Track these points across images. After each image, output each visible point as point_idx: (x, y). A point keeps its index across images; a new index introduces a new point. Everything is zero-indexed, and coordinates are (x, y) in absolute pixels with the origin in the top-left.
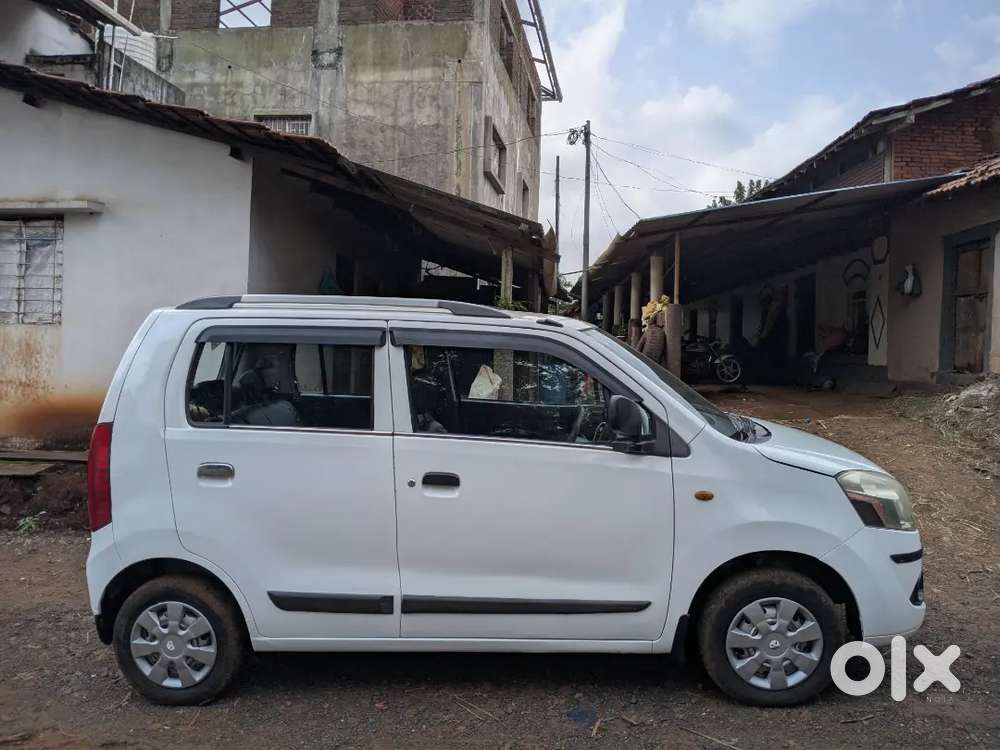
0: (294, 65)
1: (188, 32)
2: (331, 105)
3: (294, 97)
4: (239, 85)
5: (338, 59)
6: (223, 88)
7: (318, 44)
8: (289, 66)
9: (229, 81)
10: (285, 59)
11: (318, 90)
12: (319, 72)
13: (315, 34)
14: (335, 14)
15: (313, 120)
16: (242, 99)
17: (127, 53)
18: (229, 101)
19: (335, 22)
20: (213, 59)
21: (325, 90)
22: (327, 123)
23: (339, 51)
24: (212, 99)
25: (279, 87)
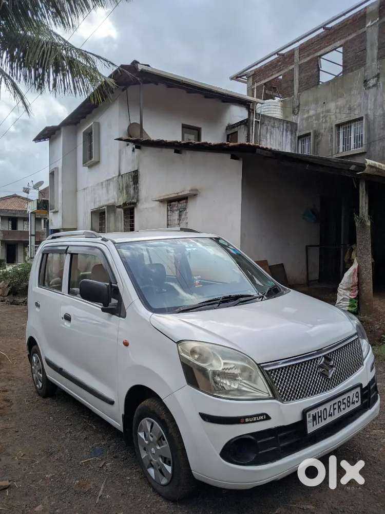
0: (355, 92)
1: (306, 91)
2: (375, 108)
3: (355, 109)
4: (328, 111)
5: (378, 80)
6: (322, 115)
7: (367, 76)
8: (352, 93)
9: (324, 110)
10: (351, 89)
11: (367, 102)
12: (367, 91)
13: (365, 71)
14: (375, 56)
15: (364, 119)
16: (330, 118)
17: (263, 113)
18: (324, 121)
19: (376, 60)
20: (316, 101)
21: (371, 100)
22: (372, 119)
23: (378, 76)
24: (317, 122)
25: (348, 106)
